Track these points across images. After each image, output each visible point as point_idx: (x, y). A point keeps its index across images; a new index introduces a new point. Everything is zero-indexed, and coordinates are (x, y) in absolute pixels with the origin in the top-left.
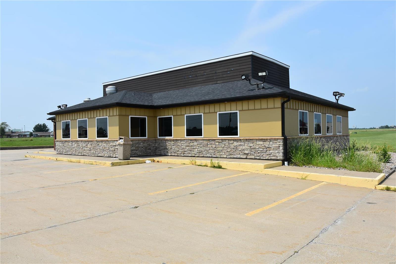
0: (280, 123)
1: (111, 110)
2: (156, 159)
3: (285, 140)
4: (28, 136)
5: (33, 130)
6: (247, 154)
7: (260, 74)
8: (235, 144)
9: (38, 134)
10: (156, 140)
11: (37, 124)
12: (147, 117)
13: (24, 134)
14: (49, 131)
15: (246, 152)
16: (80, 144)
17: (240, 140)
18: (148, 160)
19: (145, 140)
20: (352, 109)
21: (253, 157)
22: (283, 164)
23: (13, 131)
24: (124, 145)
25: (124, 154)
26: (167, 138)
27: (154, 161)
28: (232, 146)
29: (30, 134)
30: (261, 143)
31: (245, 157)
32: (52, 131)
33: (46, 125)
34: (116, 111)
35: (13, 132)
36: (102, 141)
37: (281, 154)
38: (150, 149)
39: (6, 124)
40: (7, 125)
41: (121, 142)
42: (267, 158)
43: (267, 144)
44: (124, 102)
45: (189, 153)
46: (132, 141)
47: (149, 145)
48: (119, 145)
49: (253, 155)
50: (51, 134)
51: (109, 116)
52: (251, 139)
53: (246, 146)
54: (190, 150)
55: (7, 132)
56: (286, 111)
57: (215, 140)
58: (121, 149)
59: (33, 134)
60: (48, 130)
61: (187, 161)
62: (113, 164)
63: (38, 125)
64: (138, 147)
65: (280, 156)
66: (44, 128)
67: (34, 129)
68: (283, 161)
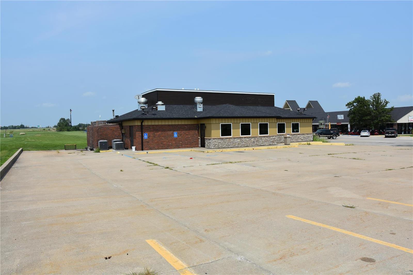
6: (302, 140)
8: (299, 136)
17: (300, 134)
21: (304, 141)
28: (297, 137)
30: (307, 135)
37: (312, 138)
42: (309, 140)
45: (280, 141)
49: (304, 140)
52: (304, 134)
53: (302, 137)
54: (280, 140)
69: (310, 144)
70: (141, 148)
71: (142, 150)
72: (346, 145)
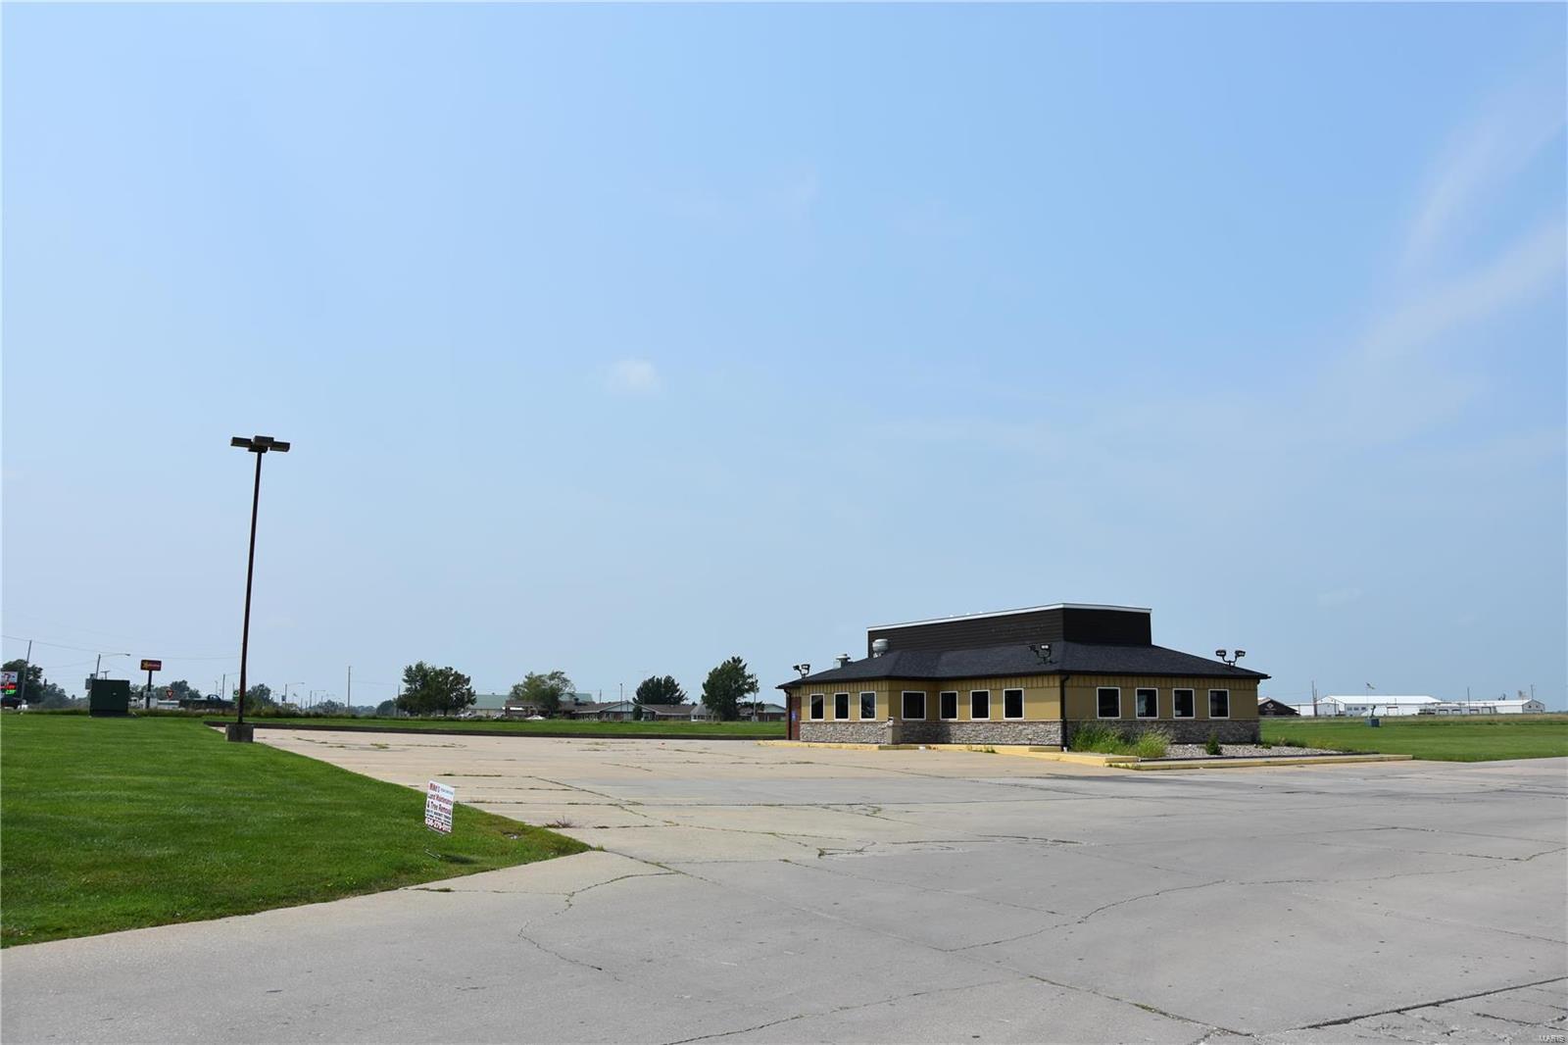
0: (1058, 705)
1: (880, 683)
2: (933, 746)
3: (1064, 725)
4: (629, 717)
5: (634, 699)
6: (1031, 740)
7: (1043, 647)
8: (1021, 727)
9: (657, 713)
10: (938, 723)
11: (647, 678)
12: (925, 693)
13: (618, 710)
14: (685, 702)
15: (1030, 737)
16: (838, 727)
17: (1024, 722)
18: (922, 747)
19: (922, 723)
20: (1265, 677)
22: (1063, 750)
23: (580, 701)
24: (893, 726)
25: (893, 739)
26: (951, 720)
27: (930, 748)
28: (1017, 729)
29: (634, 710)
30: (1043, 726)
31: (1028, 742)
32: (694, 704)
33: (676, 683)
34: (885, 686)
35: (581, 704)
36: (868, 723)
37: (1059, 739)
38: (929, 735)
39: (563, 676)
40: (565, 681)
41: (891, 723)
42: (1048, 743)
43: (1048, 727)
44: (894, 674)
46: (905, 723)
47: (928, 729)
48: (888, 726)
50: (692, 712)
51: (877, 691)
52: (1033, 722)
53: (1030, 730)
55: (565, 703)
56: (1066, 690)
57: (1000, 723)
58: (889, 732)
59: (644, 710)
60: (681, 698)
61: (965, 746)
62: (880, 748)
63: (652, 680)
64: (913, 731)
65: (1059, 740)
66: (667, 693)
67: (638, 694)
68: (1062, 746)
69: (993, 752)
70: (787, 735)
71: (790, 739)
72: (1111, 766)
